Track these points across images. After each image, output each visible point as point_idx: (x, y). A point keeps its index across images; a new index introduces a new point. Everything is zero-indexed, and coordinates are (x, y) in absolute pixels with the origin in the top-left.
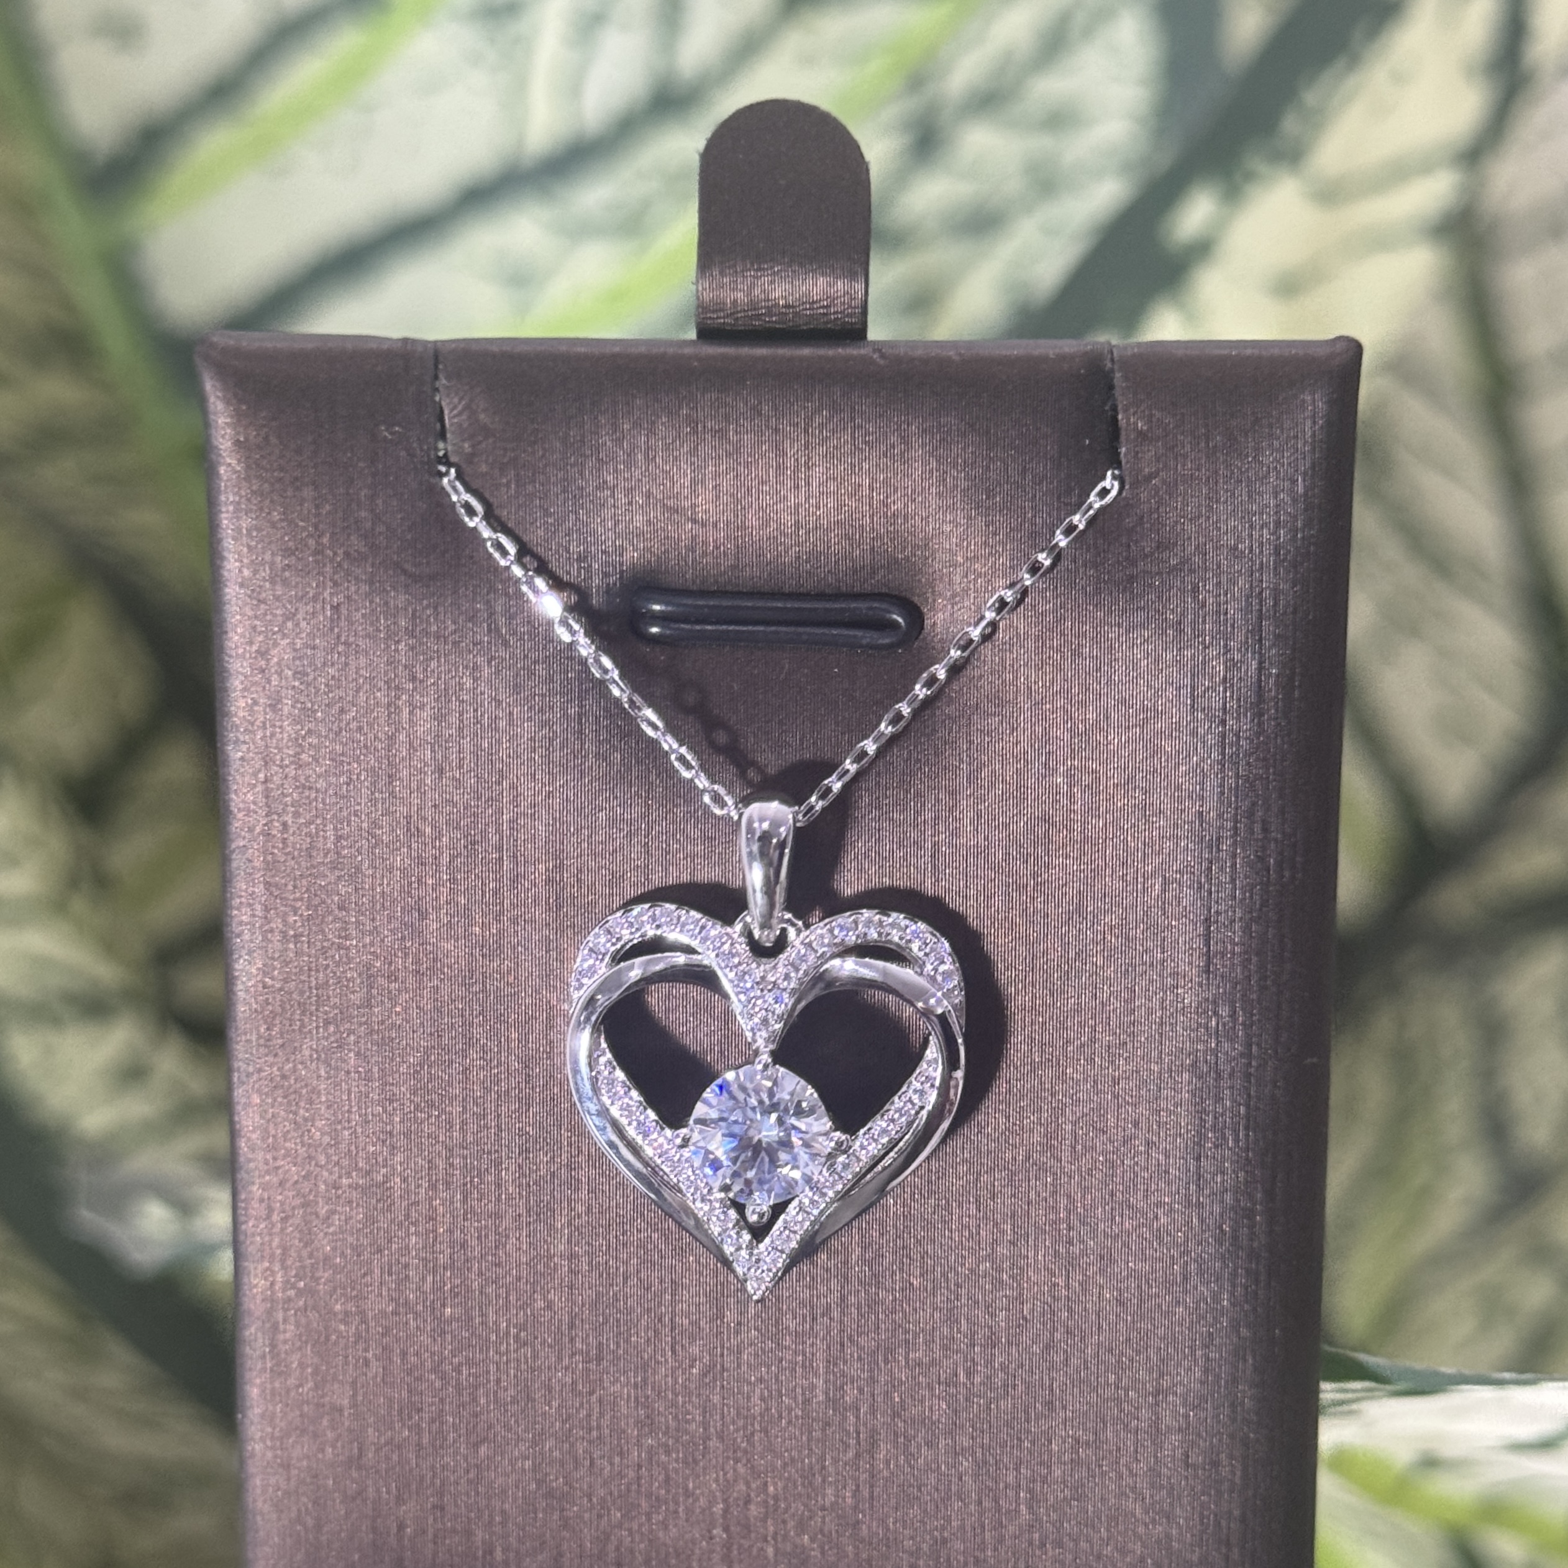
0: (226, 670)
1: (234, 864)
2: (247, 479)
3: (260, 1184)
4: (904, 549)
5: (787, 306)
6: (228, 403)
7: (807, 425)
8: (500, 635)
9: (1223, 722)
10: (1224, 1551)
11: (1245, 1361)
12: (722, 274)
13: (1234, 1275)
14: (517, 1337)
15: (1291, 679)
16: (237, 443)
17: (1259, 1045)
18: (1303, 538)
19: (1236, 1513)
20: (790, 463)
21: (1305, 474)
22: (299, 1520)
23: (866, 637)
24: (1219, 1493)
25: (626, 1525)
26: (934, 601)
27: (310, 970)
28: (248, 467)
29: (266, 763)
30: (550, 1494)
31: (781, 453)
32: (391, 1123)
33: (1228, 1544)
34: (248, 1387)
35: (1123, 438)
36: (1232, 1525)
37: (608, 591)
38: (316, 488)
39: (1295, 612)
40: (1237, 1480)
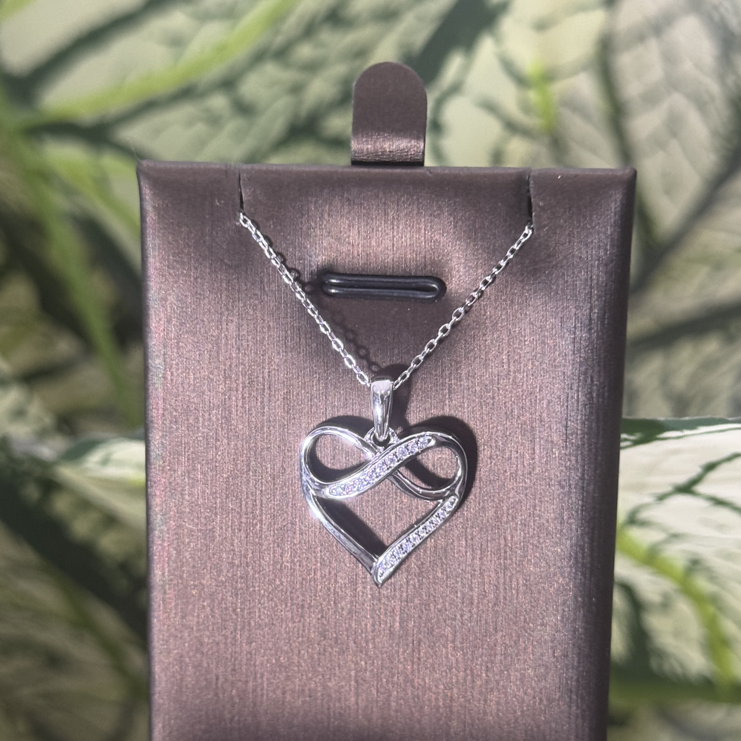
0: (148, 306)
1: (150, 391)
2: (158, 223)
3: (160, 530)
4: (439, 256)
5: (390, 152)
6: (151, 190)
7: (398, 202)
8: (265, 291)
9: (575, 333)
10: (569, 694)
11: (580, 612)
12: (363, 137)
13: (576, 573)
14: (268, 597)
15: (604, 315)
16: (154, 207)
17: (588, 475)
18: (610, 254)
19: (575, 678)
20: (391, 217)
21: (611, 226)
22: (173, 676)
23: (421, 295)
24: (567, 670)
25: (314, 679)
26: (451, 279)
27: (182, 436)
28: (159, 218)
29: (164, 346)
30: (281, 665)
31: (386, 214)
32: (216, 503)
33: (571, 691)
34: (152, 619)
35: (533, 209)
36: (573, 683)
37: (312, 273)
38: (188, 227)
39: (606, 285)
40: (575, 664)
